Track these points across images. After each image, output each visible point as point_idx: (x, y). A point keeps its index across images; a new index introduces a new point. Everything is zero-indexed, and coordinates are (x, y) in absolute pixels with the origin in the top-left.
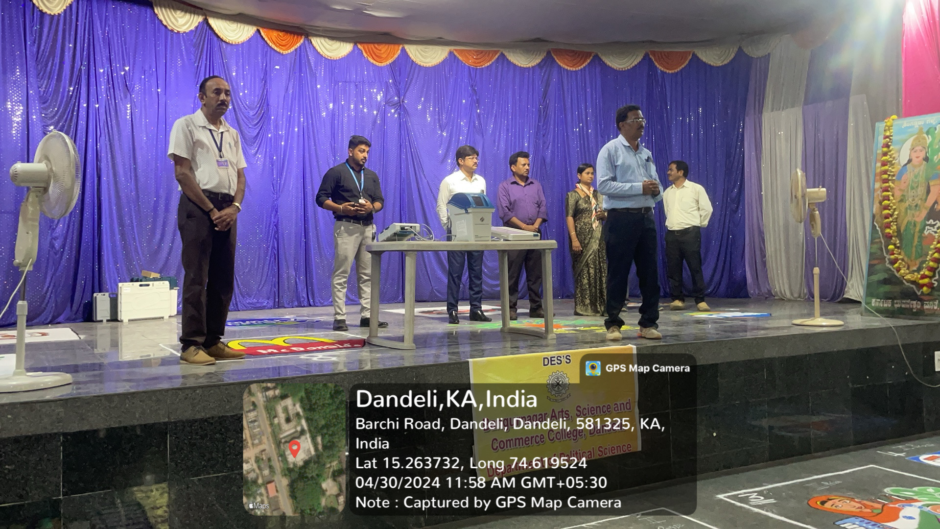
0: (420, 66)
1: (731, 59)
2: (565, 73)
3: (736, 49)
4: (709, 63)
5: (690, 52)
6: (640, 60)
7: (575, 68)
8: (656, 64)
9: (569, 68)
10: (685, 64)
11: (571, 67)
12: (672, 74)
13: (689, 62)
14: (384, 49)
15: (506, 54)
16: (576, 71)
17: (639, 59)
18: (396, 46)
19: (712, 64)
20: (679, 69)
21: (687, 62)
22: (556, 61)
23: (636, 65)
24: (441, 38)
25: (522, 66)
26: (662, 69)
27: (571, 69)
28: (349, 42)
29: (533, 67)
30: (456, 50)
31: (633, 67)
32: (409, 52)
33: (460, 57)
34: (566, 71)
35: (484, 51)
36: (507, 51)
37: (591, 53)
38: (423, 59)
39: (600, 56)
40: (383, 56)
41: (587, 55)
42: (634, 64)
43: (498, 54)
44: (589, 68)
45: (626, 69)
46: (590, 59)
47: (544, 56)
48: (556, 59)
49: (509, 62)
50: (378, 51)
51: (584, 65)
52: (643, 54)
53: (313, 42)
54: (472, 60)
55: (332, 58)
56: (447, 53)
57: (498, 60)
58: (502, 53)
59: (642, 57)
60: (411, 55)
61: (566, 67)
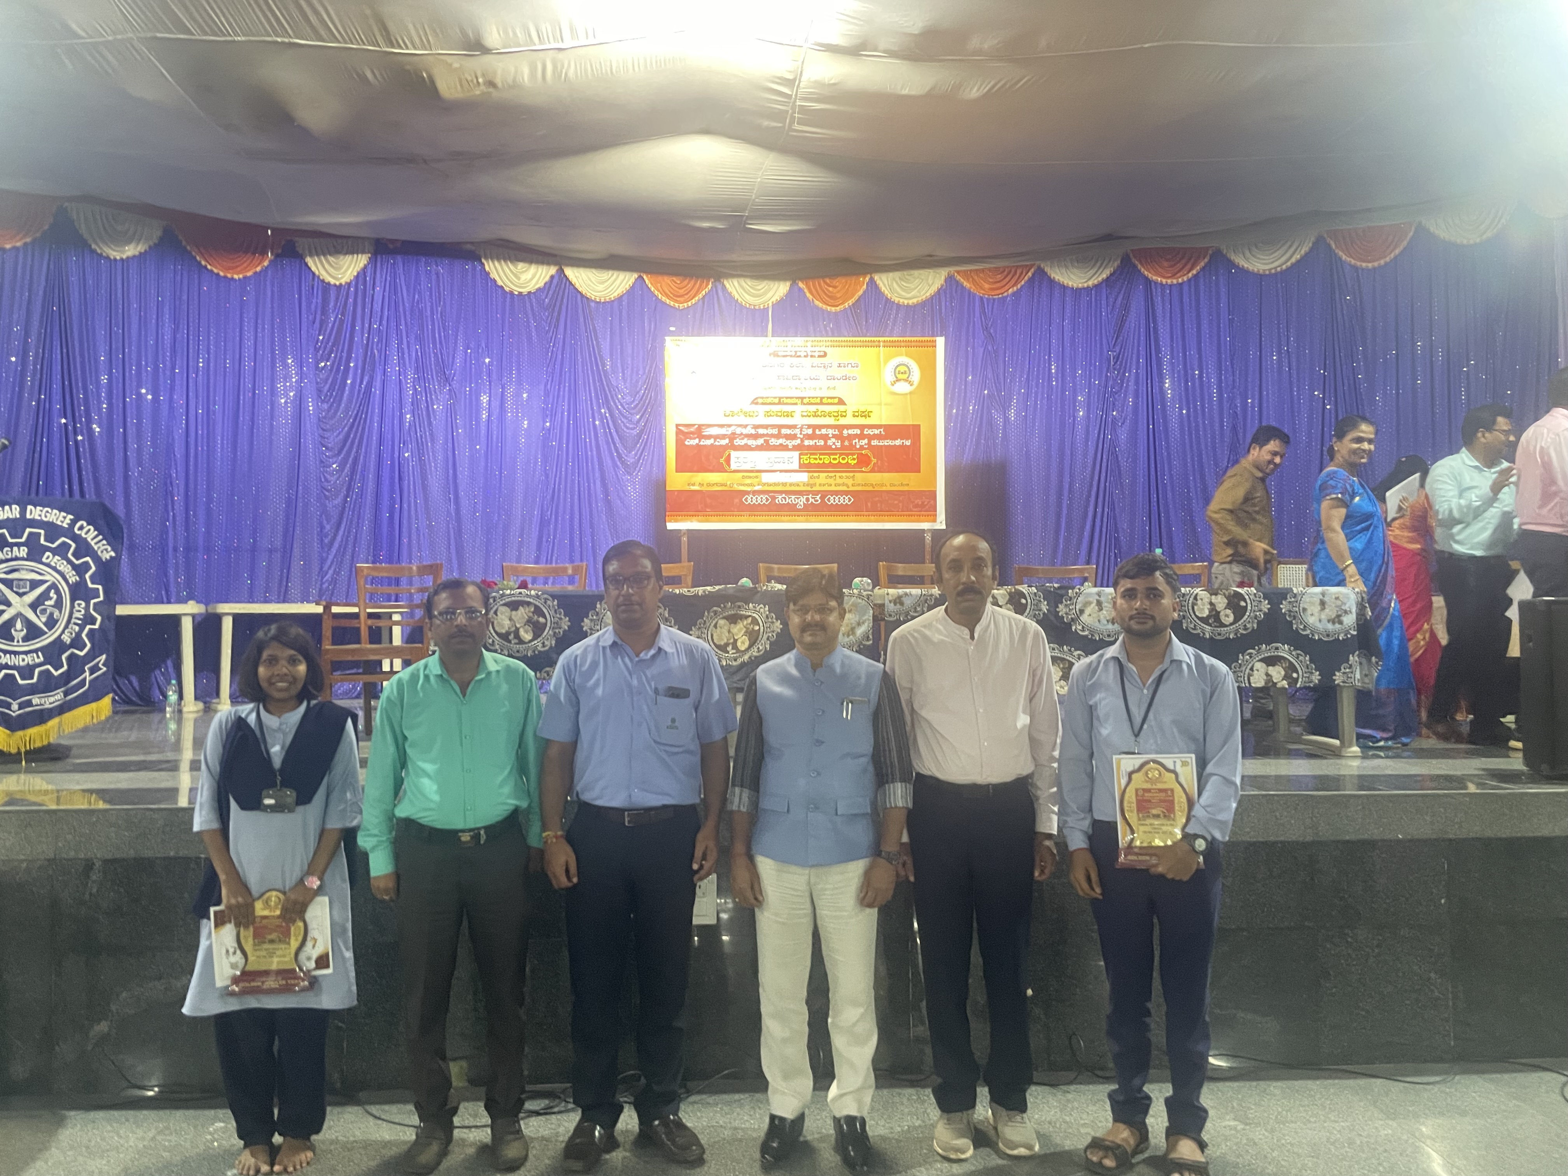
0: (898, 304)
2: (1159, 289)
4: (1453, 240)
6: (1307, 250)
7: (1177, 278)
8: (1341, 254)
9: (1165, 281)
10: (1402, 247)
11: (1169, 278)
12: (1375, 268)
14: (842, 283)
15: (1047, 269)
16: (1179, 285)
17: (1304, 249)
18: (860, 278)
19: (1459, 241)
20: (1388, 259)
21: (1406, 243)
23: (1298, 262)
25: (1076, 286)
26: (1353, 262)
27: (1169, 281)
28: (785, 280)
29: (1096, 286)
30: (958, 272)
31: (1293, 265)
32: (881, 285)
33: (965, 284)
34: (1159, 287)
35: (1008, 267)
36: (1049, 263)
37: (1207, 249)
38: (904, 294)
39: (1225, 252)
40: (838, 295)
41: (1199, 253)
42: (1293, 260)
43: (1032, 270)
44: (1204, 276)
45: (1279, 269)
46: (1206, 260)
47: (1116, 264)
48: (1139, 266)
49: (1052, 282)
50: (831, 289)
51: (1194, 272)
52: (1313, 239)
53: (728, 286)
54: (987, 286)
55: (757, 307)
56: (943, 278)
57: (1031, 280)
58: (1039, 268)
59: (1311, 245)
60: (883, 289)
61: (1159, 279)
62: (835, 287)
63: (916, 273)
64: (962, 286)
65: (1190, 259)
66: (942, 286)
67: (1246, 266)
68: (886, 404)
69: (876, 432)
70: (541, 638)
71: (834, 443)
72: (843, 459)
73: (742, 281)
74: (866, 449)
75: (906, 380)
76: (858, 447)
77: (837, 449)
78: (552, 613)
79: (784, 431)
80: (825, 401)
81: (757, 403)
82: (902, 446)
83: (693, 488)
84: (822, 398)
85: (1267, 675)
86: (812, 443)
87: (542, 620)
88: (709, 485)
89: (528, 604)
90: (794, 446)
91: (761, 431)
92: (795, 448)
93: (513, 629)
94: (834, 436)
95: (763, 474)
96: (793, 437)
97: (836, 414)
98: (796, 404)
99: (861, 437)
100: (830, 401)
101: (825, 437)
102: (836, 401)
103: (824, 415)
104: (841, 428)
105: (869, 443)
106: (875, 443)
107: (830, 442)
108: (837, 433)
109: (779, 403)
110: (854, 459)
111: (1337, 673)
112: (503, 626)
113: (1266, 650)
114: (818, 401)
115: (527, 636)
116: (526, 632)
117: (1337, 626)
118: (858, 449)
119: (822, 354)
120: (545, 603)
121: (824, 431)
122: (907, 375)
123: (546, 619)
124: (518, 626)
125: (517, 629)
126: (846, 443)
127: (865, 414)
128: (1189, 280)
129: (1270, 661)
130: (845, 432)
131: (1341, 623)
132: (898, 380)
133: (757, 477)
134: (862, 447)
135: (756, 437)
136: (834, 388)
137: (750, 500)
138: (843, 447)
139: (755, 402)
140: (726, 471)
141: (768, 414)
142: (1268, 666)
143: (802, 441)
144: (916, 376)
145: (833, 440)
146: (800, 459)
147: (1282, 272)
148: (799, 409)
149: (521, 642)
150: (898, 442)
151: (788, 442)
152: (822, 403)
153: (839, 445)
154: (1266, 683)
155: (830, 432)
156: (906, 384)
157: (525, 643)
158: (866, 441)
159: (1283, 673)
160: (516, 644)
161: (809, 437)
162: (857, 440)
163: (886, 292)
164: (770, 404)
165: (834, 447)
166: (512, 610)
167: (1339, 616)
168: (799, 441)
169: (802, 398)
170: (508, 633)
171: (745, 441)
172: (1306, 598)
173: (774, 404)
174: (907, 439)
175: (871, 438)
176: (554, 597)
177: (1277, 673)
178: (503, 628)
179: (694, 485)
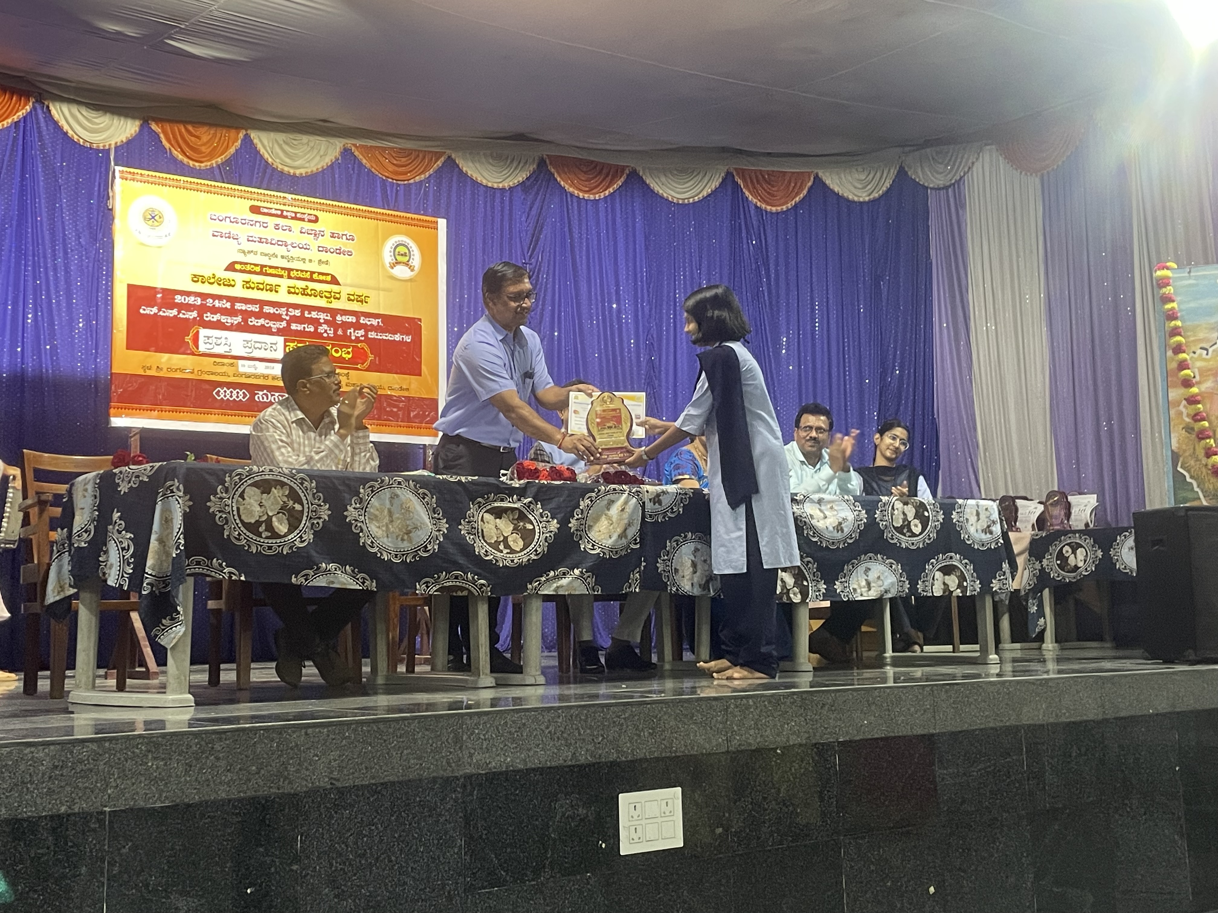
0: (282, 172)
1: (884, 189)
2: (575, 204)
3: (893, 172)
4: (845, 195)
5: (809, 174)
6: (717, 184)
7: (595, 194)
8: (747, 193)
9: (581, 195)
10: (802, 195)
11: (586, 192)
12: (777, 213)
13: (809, 192)
15: (458, 160)
16: (596, 201)
17: (715, 183)
18: (233, 133)
19: (850, 197)
20: (789, 206)
21: (805, 192)
22: (555, 179)
23: (709, 195)
25: (490, 185)
26: (759, 204)
27: (586, 196)
28: (134, 118)
29: (510, 188)
30: (355, 145)
31: (705, 198)
32: (259, 146)
33: (364, 161)
34: (575, 200)
35: (415, 150)
36: (460, 154)
37: (623, 168)
38: (288, 161)
39: (641, 174)
40: (203, 149)
41: (618, 171)
42: (705, 193)
43: (442, 159)
44: (620, 196)
45: (691, 200)
46: (622, 179)
47: (533, 167)
48: (556, 175)
49: (463, 175)
50: (193, 139)
51: (611, 190)
52: (723, 175)
53: (54, 112)
54: (391, 168)
55: (95, 146)
56: (338, 150)
57: (439, 171)
58: (449, 157)
59: (721, 180)
60: (262, 151)
61: (576, 192)
62: (198, 137)
63: (305, 138)
64: (360, 164)
65: (607, 176)
66: (337, 159)
67: (661, 192)
68: (384, 290)
69: (374, 322)
70: (297, 531)
71: (326, 331)
72: (336, 351)
73: (75, 109)
74: (361, 341)
75: (406, 264)
76: (353, 338)
77: (328, 338)
78: (310, 497)
79: (267, 309)
80: (315, 276)
81: (235, 270)
82: (402, 342)
83: (149, 373)
84: (312, 273)
85: (944, 584)
86: (300, 327)
87: (298, 507)
88: (169, 369)
89: (283, 484)
90: (278, 329)
91: (238, 306)
92: (280, 332)
93: (264, 518)
94: (326, 322)
95: (241, 362)
96: (277, 318)
97: (328, 295)
98: (281, 276)
99: (357, 326)
100: (322, 278)
101: (316, 322)
102: (329, 278)
103: (315, 294)
104: (334, 312)
105: (366, 336)
106: (372, 335)
107: (321, 329)
108: (329, 318)
109: (261, 273)
110: (348, 353)
111: (994, 581)
112: (251, 513)
113: (942, 560)
114: (308, 275)
115: (282, 528)
116: (280, 521)
117: (988, 536)
118: (352, 341)
119: (313, 218)
120: (302, 484)
121: (314, 315)
122: (407, 258)
123: (303, 505)
124: (270, 514)
125: (270, 518)
126: (340, 332)
127: (361, 300)
128: (605, 197)
129: (947, 570)
130: (339, 318)
131: (991, 533)
132: (398, 263)
133: (232, 365)
134: (357, 340)
135: (232, 312)
136: (327, 263)
137: (224, 394)
138: (336, 337)
139: (231, 267)
140: (193, 354)
141: (247, 285)
142: (945, 574)
143: (289, 323)
144: (416, 260)
145: (325, 327)
146: (285, 346)
147: (694, 203)
148: (285, 283)
149: (275, 535)
150: (397, 337)
151: (271, 324)
152: (312, 280)
153: (331, 333)
154: (944, 592)
155: (322, 316)
156: (407, 268)
157: (280, 537)
158: (361, 332)
159: (957, 582)
160: (267, 538)
161: (294, 319)
162: (352, 330)
163: (266, 156)
164: (250, 272)
165: (325, 335)
166: (262, 493)
167: (989, 527)
168: (284, 324)
169: (289, 270)
170: (258, 523)
171: (216, 317)
172: (967, 510)
173: (255, 273)
174: (407, 335)
175: (368, 328)
176: (312, 477)
177: (952, 581)
178: (253, 516)
179: (150, 368)
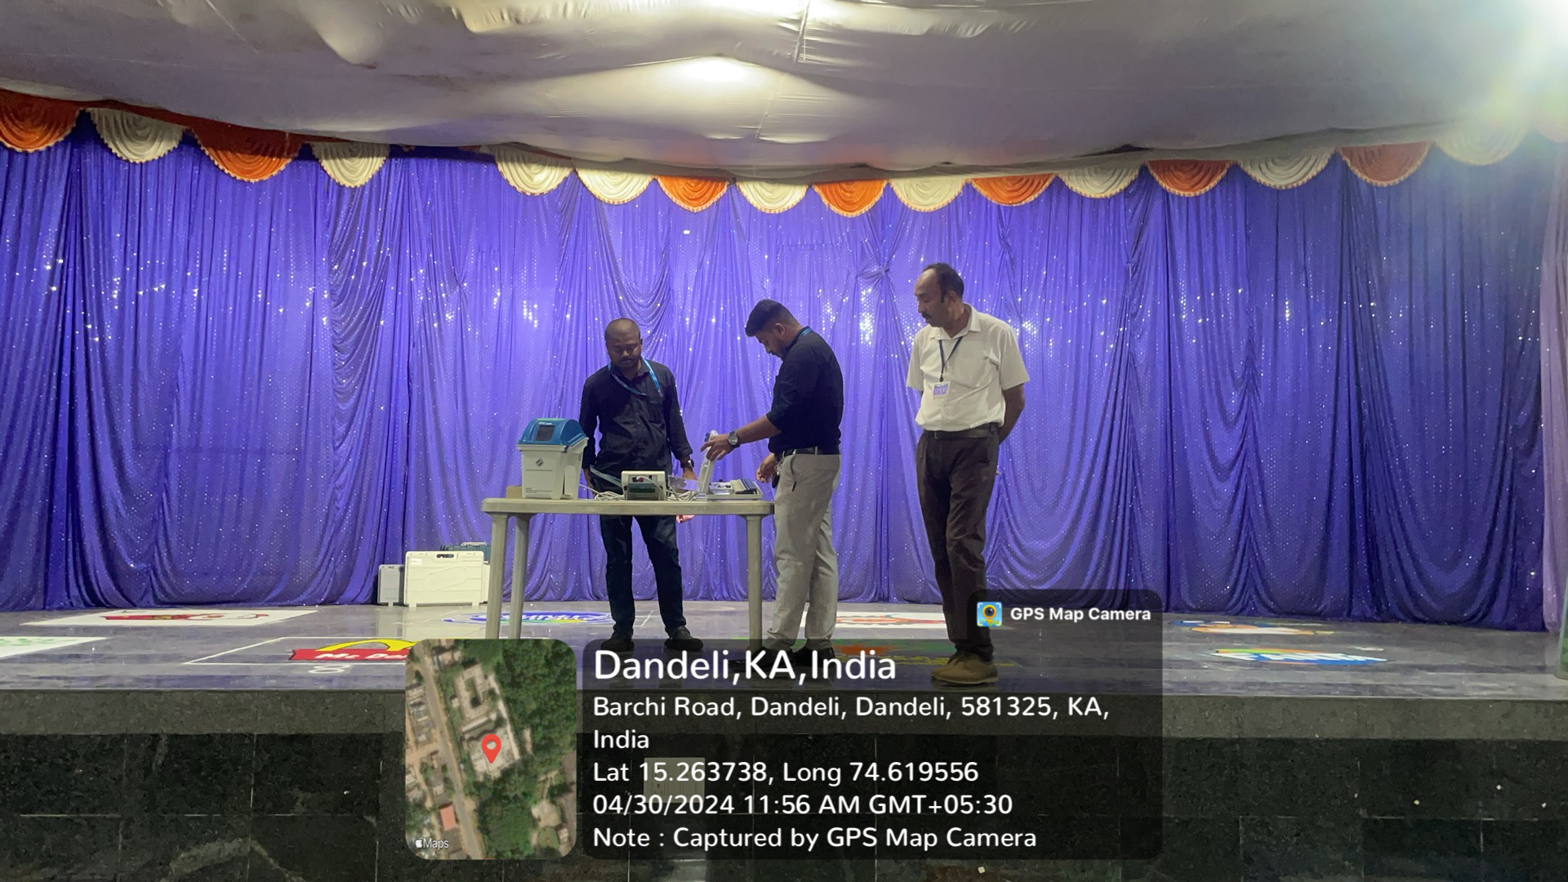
0: (915, 211)
6: (1325, 164)
7: (1195, 191)
8: (1356, 171)
14: (858, 189)
15: (1064, 178)
16: (1196, 197)
17: (1322, 163)
18: (878, 183)
22: (1158, 183)
23: (1315, 177)
24: (948, 163)
25: (1094, 196)
27: (1186, 193)
28: (801, 184)
30: (975, 180)
31: (1309, 181)
32: (898, 192)
33: (982, 192)
34: (1176, 198)
35: (1025, 176)
36: (1066, 173)
38: (920, 200)
40: (854, 200)
41: (1216, 167)
42: (1310, 176)
43: (1050, 180)
44: (1221, 191)
45: (1295, 185)
46: (1223, 174)
47: (1135, 173)
48: (1157, 178)
49: (1070, 192)
51: (1212, 185)
52: (1329, 155)
53: (743, 190)
55: (772, 212)
56: (960, 185)
57: (1049, 189)
58: (1057, 177)
59: (1327, 161)
60: (900, 195)
61: (1177, 191)
63: (934, 180)
64: (979, 194)
65: (1207, 172)
66: (959, 193)
67: (1263, 180)
73: (758, 185)
128: (1206, 193)
147: (1298, 188)
163: (903, 199)
